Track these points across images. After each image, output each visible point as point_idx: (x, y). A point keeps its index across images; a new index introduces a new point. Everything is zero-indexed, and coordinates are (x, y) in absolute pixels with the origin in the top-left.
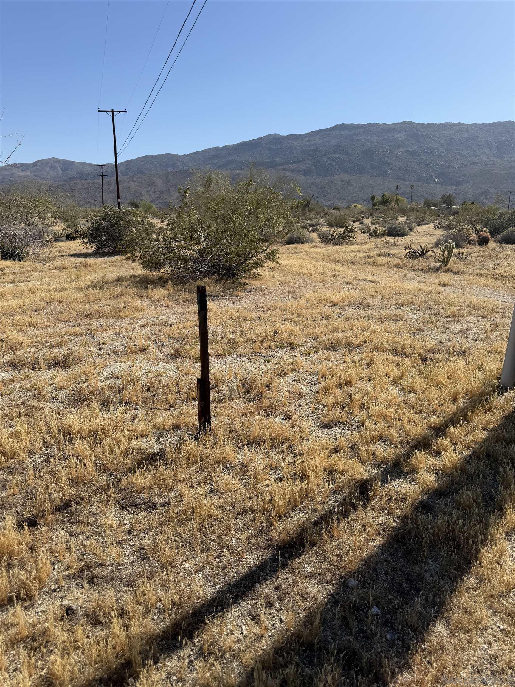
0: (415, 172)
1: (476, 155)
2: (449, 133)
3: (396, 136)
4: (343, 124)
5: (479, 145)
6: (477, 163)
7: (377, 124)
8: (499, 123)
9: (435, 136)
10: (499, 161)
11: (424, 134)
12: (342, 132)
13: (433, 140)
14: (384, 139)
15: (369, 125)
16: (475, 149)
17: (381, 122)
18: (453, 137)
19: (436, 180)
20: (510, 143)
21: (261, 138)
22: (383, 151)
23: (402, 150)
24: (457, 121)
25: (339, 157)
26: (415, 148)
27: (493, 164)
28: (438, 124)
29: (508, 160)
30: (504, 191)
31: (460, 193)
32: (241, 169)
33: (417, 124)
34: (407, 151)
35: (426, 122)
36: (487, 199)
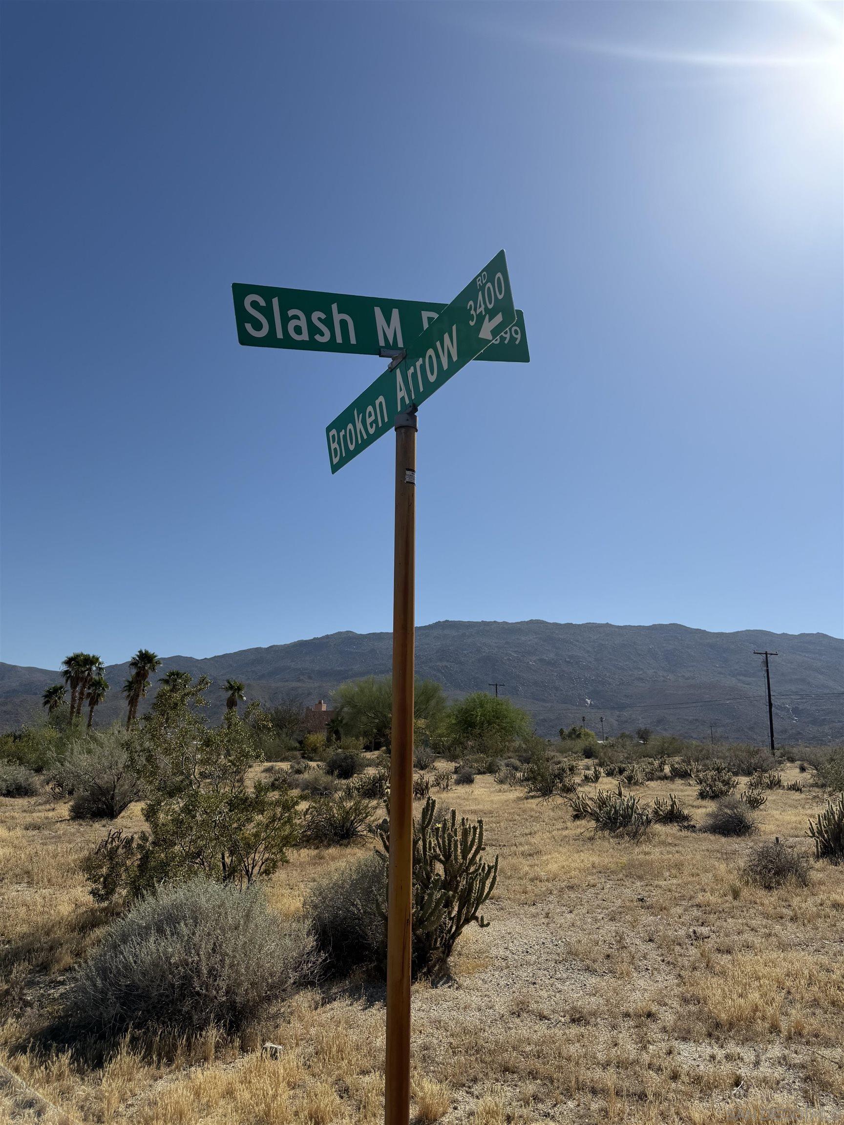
0: (557, 689)
1: (639, 668)
2: (595, 638)
3: (523, 639)
4: (447, 621)
5: (639, 655)
6: (642, 679)
7: (495, 622)
8: (662, 627)
9: (577, 641)
10: (671, 677)
11: (562, 637)
12: (446, 632)
13: (575, 645)
14: (507, 643)
15: (484, 623)
16: (635, 659)
17: (499, 620)
18: (603, 643)
19: (589, 701)
20: (682, 652)
21: (327, 637)
22: (509, 659)
23: (534, 658)
24: (604, 622)
25: (447, 666)
26: (552, 656)
27: (664, 681)
28: (579, 625)
29: (683, 676)
30: (688, 720)
31: (626, 722)
32: (299, 680)
33: (550, 623)
34: (541, 660)
35: (563, 621)
36: (665, 730)
